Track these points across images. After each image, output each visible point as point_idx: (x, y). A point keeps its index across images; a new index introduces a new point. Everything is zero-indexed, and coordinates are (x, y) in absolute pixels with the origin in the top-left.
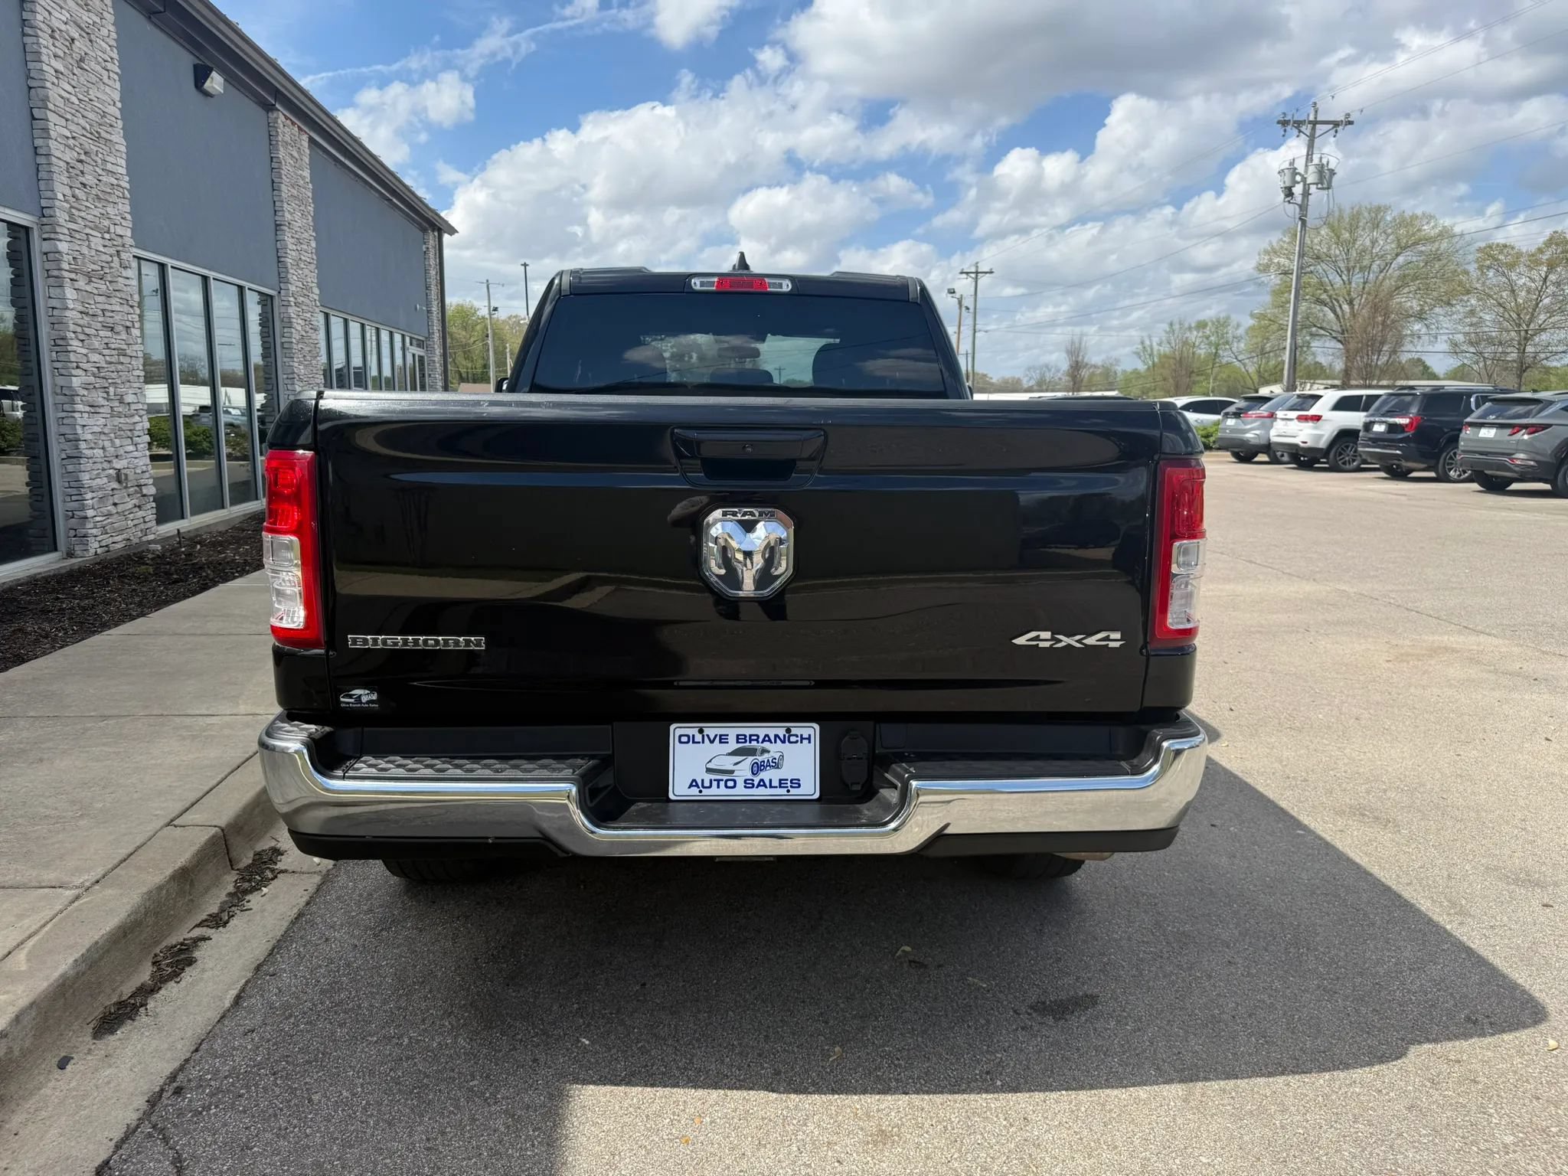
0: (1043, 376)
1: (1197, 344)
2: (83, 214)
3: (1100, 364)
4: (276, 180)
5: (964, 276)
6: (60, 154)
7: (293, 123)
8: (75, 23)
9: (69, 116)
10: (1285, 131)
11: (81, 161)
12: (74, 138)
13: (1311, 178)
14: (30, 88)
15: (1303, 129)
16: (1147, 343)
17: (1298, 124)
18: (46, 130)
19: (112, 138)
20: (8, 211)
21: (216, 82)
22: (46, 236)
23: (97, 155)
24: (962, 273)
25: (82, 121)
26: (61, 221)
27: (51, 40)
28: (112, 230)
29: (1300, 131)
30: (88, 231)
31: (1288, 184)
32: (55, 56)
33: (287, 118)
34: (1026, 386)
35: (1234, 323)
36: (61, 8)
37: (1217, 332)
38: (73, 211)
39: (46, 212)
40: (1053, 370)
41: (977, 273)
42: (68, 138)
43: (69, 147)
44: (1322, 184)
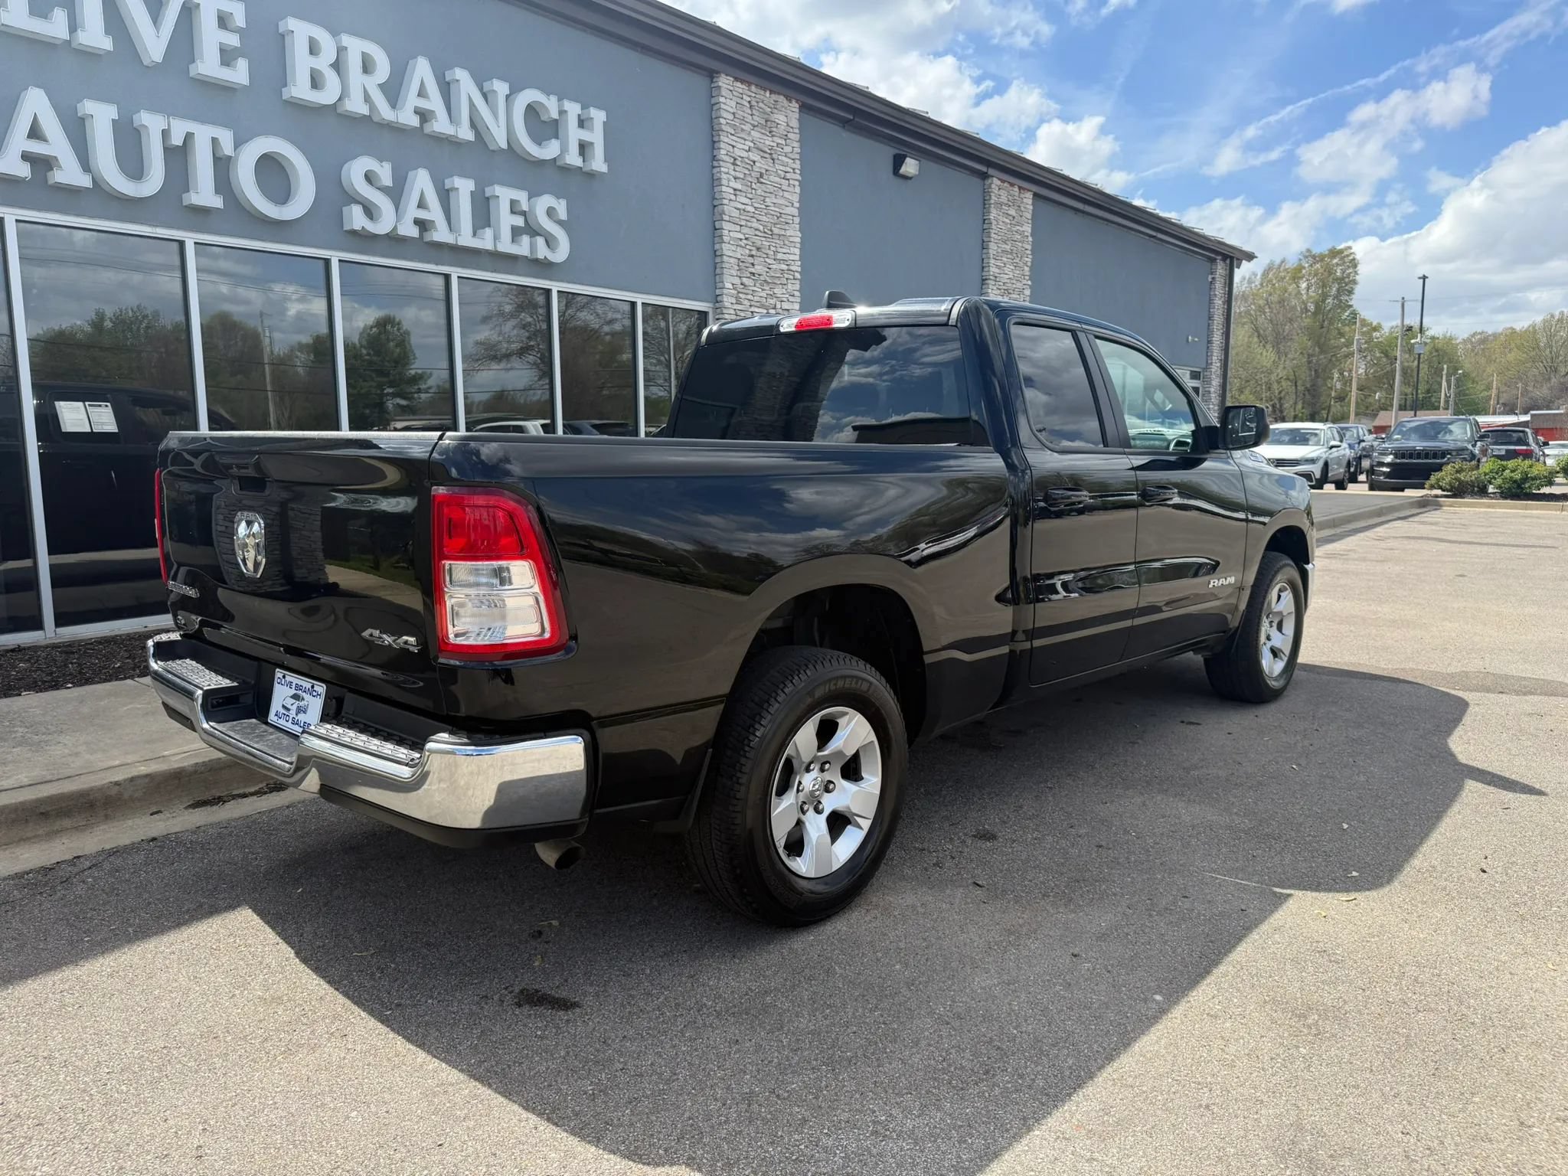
2: (750, 297)
4: (985, 239)
6: (730, 252)
7: (1012, 185)
8: (758, 149)
9: (743, 223)
11: (752, 256)
12: (746, 239)
14: (715, 206)
18: (721, 236)
19: (788, 233)
20: (685, 301)
21: (910, 166)
22: (717, 317)
23: (769, 249)
25: (755, 225)
26: (727, 304)
27: (732, 167)
28: (778, 306)
30: (753, 309)
32: (735, 178)
33: (1003, 181)
36: (745, 140)
38: (741, 295)
39: (719, 298)
42: (741, 239)
43: (741, 246)
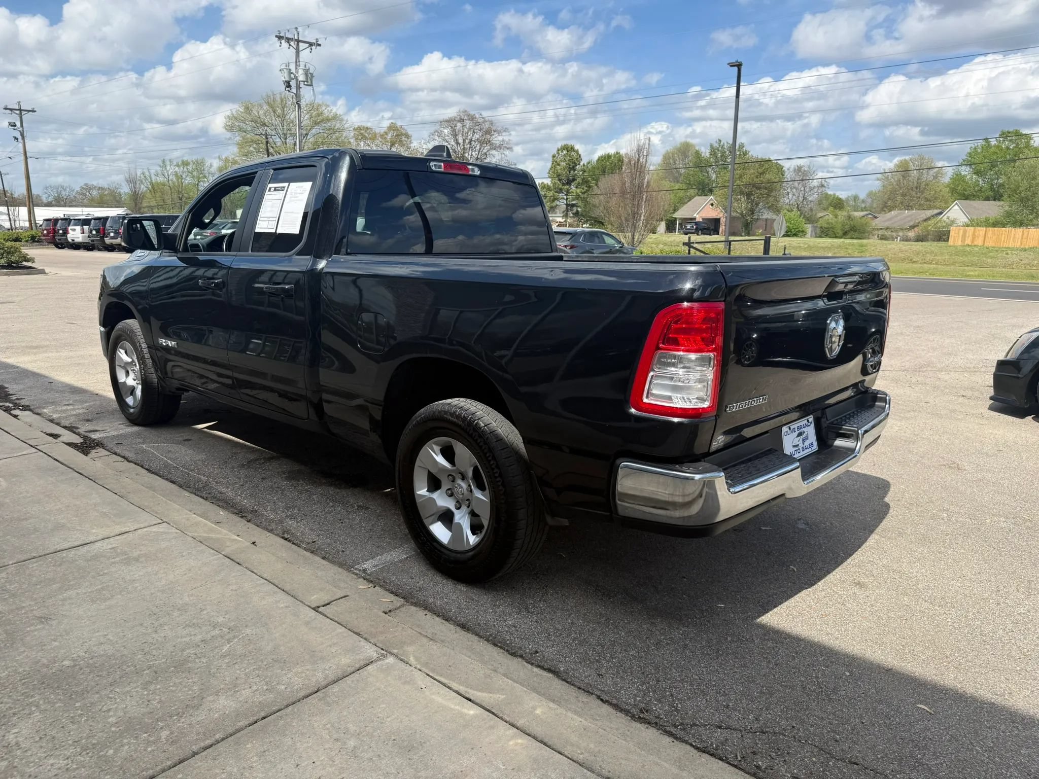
0: (59, 194)
1: (184, 176)
3: (106, 186)
5: (8, 111)
10: (281, 43)
13: (301, 78)
15: (292, 43)
16: (147, 174)
17: (288, 40)
24: (6, 109)
29: (290, 45)
31: (287, 79)
34: (45, 201)
35: (208, 164)
37: (197, 169)
40: (68, 189)
41: (20, 110)
44: (307, 82)
